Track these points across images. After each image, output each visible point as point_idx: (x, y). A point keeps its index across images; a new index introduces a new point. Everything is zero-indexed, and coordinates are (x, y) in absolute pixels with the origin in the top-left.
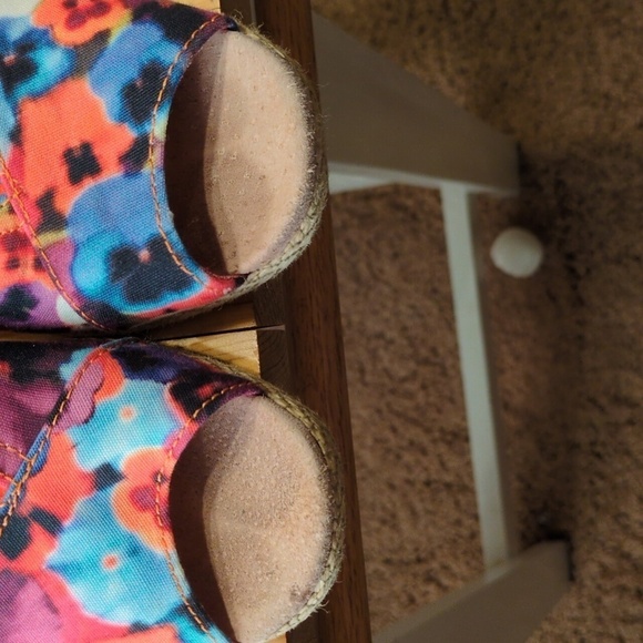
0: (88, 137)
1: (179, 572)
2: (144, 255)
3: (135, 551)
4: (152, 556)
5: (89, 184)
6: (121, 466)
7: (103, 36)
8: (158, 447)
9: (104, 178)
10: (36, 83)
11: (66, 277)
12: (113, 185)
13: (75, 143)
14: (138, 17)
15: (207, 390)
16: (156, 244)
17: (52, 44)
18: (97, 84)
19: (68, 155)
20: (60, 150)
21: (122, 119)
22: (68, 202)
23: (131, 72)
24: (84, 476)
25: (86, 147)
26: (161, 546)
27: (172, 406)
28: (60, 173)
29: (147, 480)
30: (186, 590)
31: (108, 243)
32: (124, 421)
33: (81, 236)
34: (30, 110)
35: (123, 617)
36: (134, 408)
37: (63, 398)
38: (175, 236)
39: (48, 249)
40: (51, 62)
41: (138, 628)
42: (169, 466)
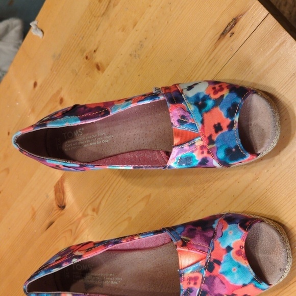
0: (219, 122)
1: (251, 270)
2: (234, 150)
3: (239, 266)
4: (244, 267)
5: (220, 133)
6: (232, 246)
7: (222, 96)
8: (240, 239)
9: (223, 131)
10: (207, 109)
11: (215, 155)
12: (226, 133)
13: (216, 123)
14: (231, 91)
15: (248, 223)
16: (236, 147)
17: (210, 99)
18: (221, 108)
19: (215, 126)
20: (213, 125)
21: (227, 117)
22: (215, 138)
23: (229, 105)
24: (224, 250)
25: (219, 124)
26: (245, 264)
27: (240, 229)
28: (213, 130)
29: (239, 248)
30: (254, 274)
31: (225, 147)
32: (230, 234)
33: (218, 146)
34: (205, 115)
35: (240, 283)
36: (231, 231)
37: (215, 232)
38: (241, 145)
39: (211, 149)
40: (210, 103)
41: (244, 285)
42: (243, 244)
